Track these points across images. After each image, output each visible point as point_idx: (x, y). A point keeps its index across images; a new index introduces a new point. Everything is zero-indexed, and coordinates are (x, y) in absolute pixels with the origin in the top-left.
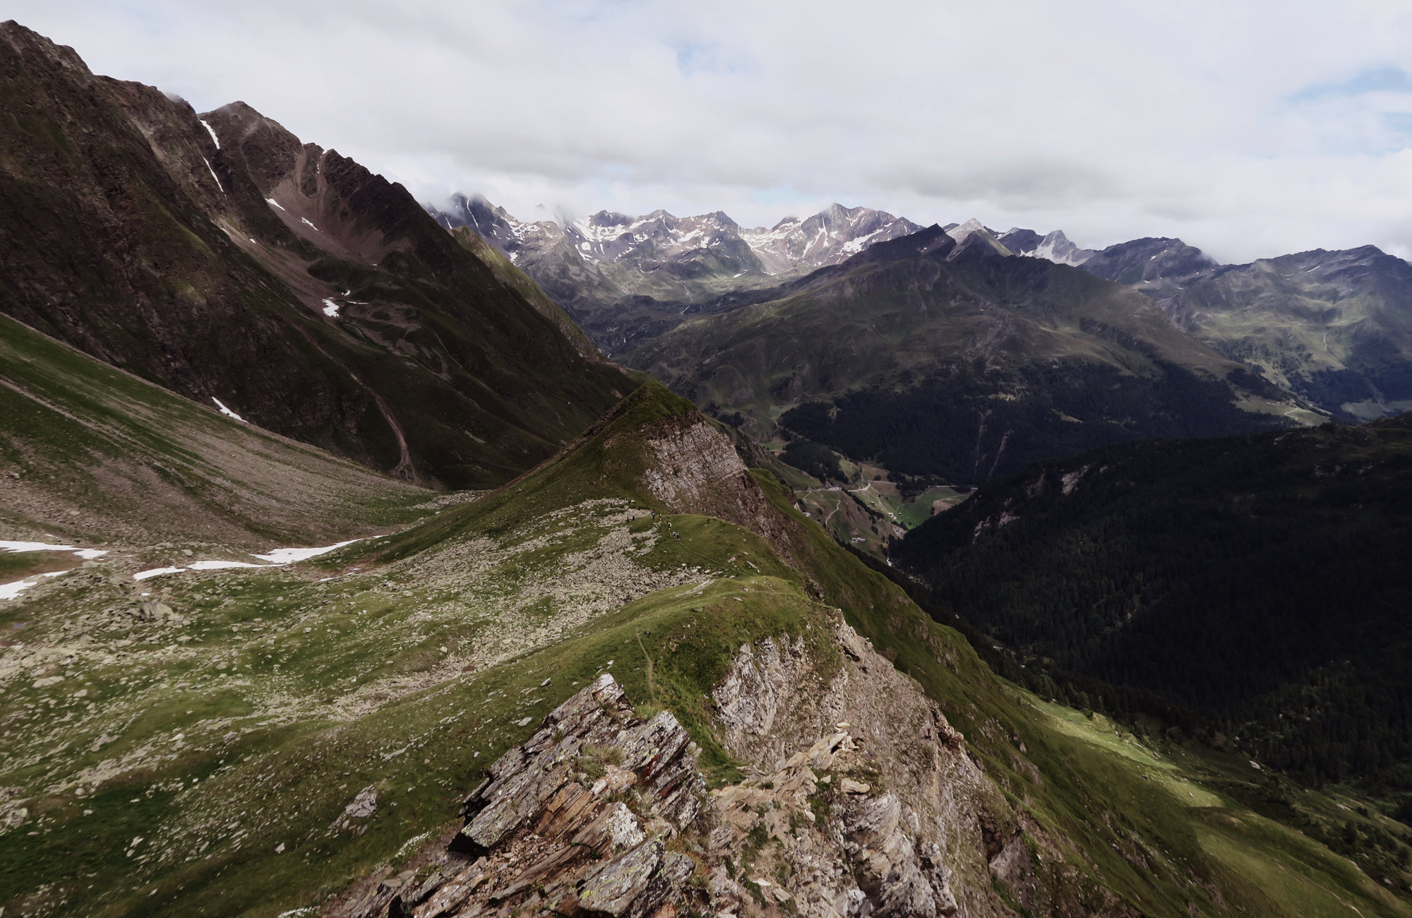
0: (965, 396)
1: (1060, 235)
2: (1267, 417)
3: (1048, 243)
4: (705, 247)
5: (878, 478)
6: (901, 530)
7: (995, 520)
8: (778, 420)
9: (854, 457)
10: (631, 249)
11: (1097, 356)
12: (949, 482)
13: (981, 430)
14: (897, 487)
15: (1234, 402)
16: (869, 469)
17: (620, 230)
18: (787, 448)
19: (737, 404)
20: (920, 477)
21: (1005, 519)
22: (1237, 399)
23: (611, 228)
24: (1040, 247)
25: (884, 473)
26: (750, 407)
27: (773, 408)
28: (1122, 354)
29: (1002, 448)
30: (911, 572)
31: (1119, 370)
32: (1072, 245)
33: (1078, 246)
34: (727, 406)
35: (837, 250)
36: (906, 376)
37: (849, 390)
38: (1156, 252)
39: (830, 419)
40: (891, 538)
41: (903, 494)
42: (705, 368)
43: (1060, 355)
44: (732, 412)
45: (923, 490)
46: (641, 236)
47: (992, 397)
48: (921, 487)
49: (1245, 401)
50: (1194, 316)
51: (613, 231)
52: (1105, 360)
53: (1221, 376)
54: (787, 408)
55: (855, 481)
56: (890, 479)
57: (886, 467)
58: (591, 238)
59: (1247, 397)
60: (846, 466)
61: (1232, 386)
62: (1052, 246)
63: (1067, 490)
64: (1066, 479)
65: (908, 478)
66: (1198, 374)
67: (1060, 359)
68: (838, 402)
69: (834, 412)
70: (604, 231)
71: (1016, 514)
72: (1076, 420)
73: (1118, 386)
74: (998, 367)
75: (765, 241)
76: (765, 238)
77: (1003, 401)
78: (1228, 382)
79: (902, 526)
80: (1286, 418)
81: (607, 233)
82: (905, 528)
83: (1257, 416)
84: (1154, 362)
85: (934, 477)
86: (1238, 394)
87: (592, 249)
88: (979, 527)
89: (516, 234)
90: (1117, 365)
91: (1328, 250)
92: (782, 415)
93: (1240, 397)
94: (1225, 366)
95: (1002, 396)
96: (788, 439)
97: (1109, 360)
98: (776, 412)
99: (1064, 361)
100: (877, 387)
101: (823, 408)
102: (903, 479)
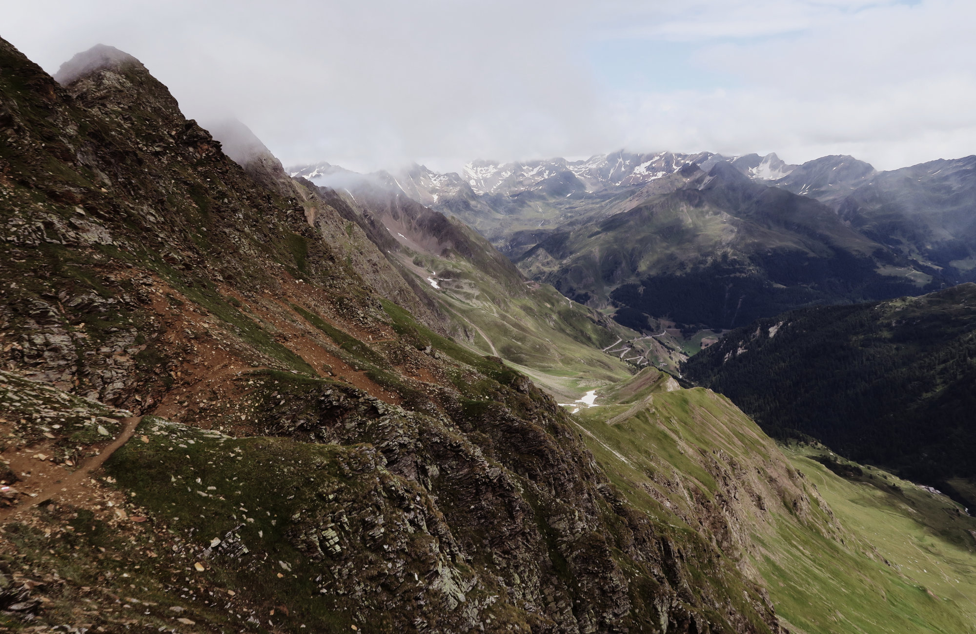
0: (717, 276)
1: (774, 156)
2: (895, 278)
3: (766, 162)
4: (546, 177)
5: (669, 327)
6: (685, 356)
7: (735, 352)
8: (610, 296)
9: (656, 316)
10: (501, 182)
11: (795, 246)
12: (710, 327)
13: (726, 296)
14: (681, 332)
15: (876, 270)
16: (664, 322)
17: (492, 170)
18: (617, 312)
19: (585, 287)
20: (694, 325)
21: (740, 351)
22: (878, 268)
23: (486, 168)
24: (761, 165)
25: (673, 324)
26: (593, 288)
27: (606, 288)
28: (810, 243)
29: (739, 306)
30: (692, 380)
31: (807, 253)
32: (782, 162)
33: (786, 163)
34: (580, 289)
35: (631, 173)
36: (682, 265)
37: (649, 275)
38: (836, 164)
39: (640, 294)
40: (680, 362)
41: (684, 336)
42: (564, 266)
43: (772, 246)
44: (583, 292)
45: (695, 332)
46: (506, 173)
47: (732, 276)
48: (694, 331)
49: (882, 269)
50: (858, 209)
51: (488, 170)
52: (800, 248)
53: (869, 254)
54: (613, 288)
55: (657, 330)
56: (676, 327)
57: (674, 321)
58: (475, 176)
59: (884, 266)
60: (652, 321)
61: (875, 260)
62: (769, 163)
63: (772, 335)
64: (771, 330)
65: (687, 326)
66: (854, 253)
67: (772, 249)
68: (643, 283)
69: (641, 289)
70: (482, 170)
71: (745, 348)
72: (782, 286)
73: (806, 264)
74: (736, 257)
75: (584, 170)
76: (583, 168)
77: (739, 278)
78: (873, 257)
79: (685, 354)
80: (906, 278)
81: (484, 172)
82: (687, 355)
83: (890, 278)
84: (829, 247)
85: (701, 325)
86: (879, 264)
87: (477, 184)
88: (727, 356)
89: (435, 182)
90: (806, 250)
91: (946, 159)
92: (612, 292)
93: (880, 266)
94: (871, 247)
95: (738, 274)
96: (616, 307)
97: (801, 248)
98: (609, 289)
99: (774, 250)
100: (665, 273)
101: (634, 287)
102: (683, 327)
